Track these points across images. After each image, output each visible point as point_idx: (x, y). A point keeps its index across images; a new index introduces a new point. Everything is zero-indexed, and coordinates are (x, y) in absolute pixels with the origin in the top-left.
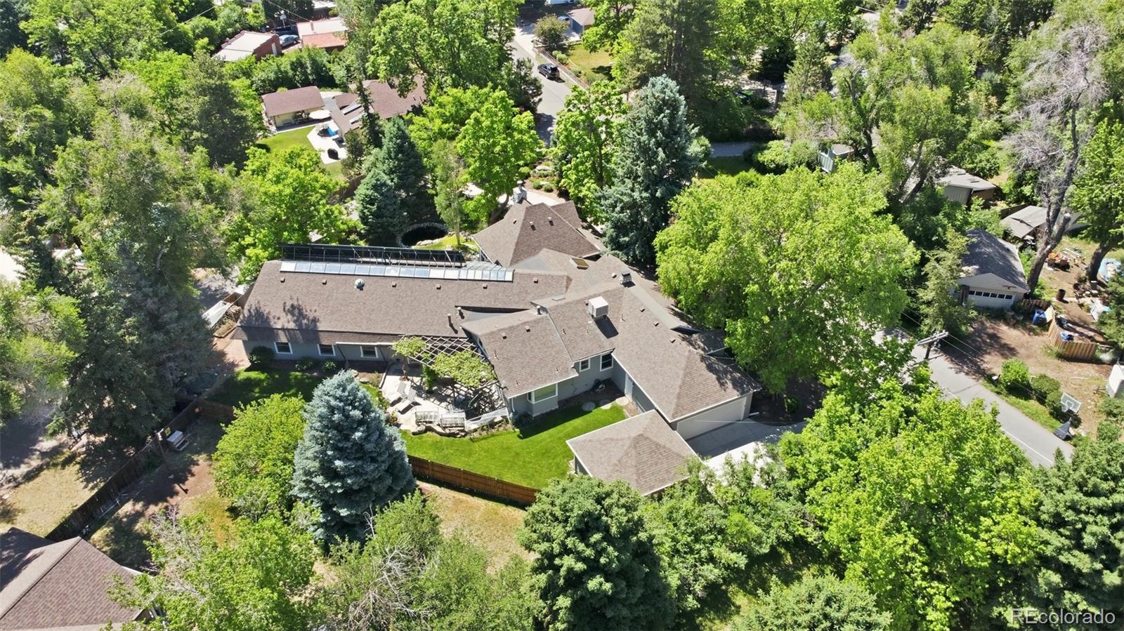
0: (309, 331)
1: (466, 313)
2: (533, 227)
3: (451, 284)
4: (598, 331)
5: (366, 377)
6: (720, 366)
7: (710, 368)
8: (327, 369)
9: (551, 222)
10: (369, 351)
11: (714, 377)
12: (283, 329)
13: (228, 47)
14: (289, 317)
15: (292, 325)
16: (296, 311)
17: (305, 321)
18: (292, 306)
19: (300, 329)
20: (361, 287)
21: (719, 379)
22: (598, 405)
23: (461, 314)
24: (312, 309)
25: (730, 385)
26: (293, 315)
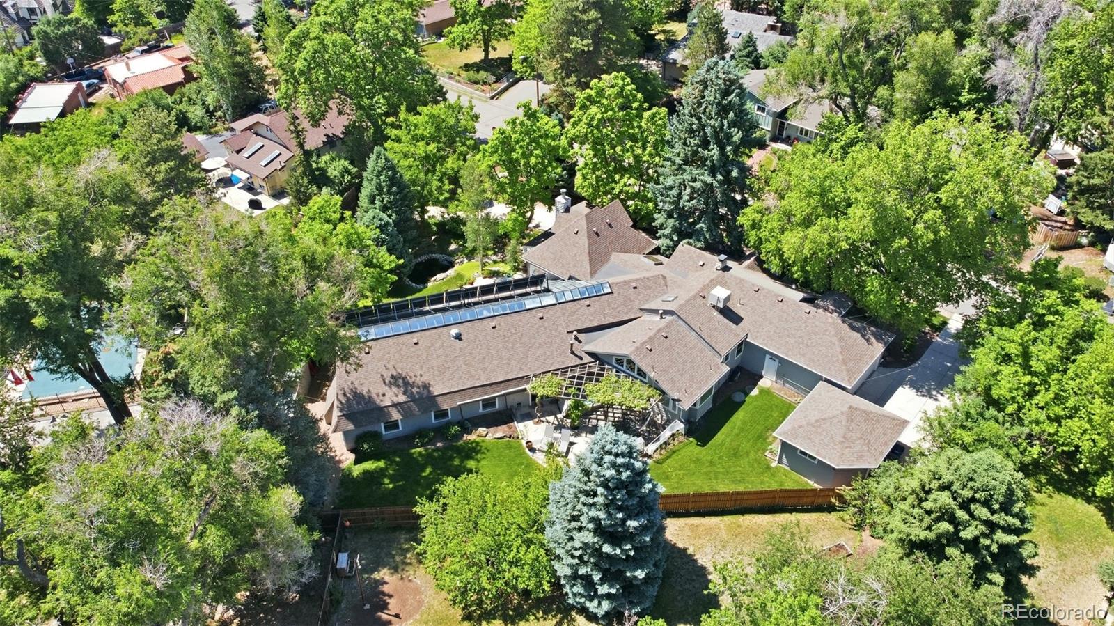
0: (424, 399)
1: (581, 336)
2: (597, 234)
3: (551, 311)
4: (726, 321)
5: (500, 431)
6: (857, 324)
7: (853, 328)
8: (453, 436)
9: (610, 225)
10: (489, 403)
11: (859, 335)
12: (394, 405)
13: (24, 105)
14: (395, 389)
15: (402, 398)
16: (397, 381)
17: (415, 390)
18: (392, 376)
19: (414, 400)
20: (458, 337)
21: (863, 336)
22: (747, 394)
23: (576, 338)
24: (419, 374)
25: (873, 339)
26: (398, 386)
